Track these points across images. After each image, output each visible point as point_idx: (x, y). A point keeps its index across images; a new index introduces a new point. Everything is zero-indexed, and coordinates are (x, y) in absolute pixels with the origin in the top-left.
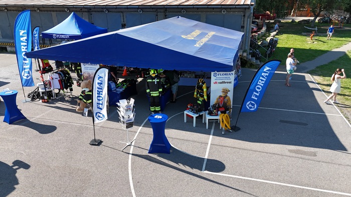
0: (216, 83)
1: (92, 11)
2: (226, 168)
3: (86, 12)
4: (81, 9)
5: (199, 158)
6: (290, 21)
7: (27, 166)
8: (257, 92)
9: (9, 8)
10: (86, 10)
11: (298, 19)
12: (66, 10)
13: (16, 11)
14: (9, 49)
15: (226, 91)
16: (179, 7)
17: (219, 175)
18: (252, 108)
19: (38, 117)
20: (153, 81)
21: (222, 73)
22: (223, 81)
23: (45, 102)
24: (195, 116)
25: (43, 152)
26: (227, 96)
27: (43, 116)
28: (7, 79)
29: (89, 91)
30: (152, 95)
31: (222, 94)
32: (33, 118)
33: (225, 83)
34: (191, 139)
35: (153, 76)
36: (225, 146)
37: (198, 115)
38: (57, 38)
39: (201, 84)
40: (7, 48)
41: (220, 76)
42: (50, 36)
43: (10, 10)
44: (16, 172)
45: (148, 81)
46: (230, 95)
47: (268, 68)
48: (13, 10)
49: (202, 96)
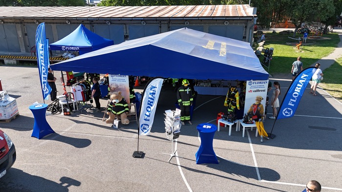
0: (251, 91)
1: (94, 23)
2: (281, 176)
3: (88, 24)
4: (83, 21)
5: (249, 167)
6: (271, 32)
7: (77, 184)
8: (294, 99)
9: (6, 21)
10: (88, 22)
11: (279, 30)
12: (67, 22)
13: (13, 23)
14: (6, 61)
15: (259, 99)
16: (184, 19)
17: (278, 184)
18: (287, 114)
19: (66, 130)
20: (185, 90)
21: (257, 81)
22: (258, 89)
23: (67, 115)
24: (231, 125)
25: (88, 167)
26: (260, 104)
27: (71, 129)
28: (16, 92)
29: (119, 103)
30: (184, 104)
31: (256, 102)
32: (62, 132)
33: (259, 91)
34: (232, 148)
35: (186, 85)
36: (269, 154)
37: (233, 124)
38: (66, 50)
39: (233, 92)
40: (5, 61)
41: (255, 85)
42: (59, 48)
43: (7, 23)
44: (68, 190)
45: (181, 90)
46: (264, 103)
47: (305, 76)
48: (10, 23)
49: (235, 105)
